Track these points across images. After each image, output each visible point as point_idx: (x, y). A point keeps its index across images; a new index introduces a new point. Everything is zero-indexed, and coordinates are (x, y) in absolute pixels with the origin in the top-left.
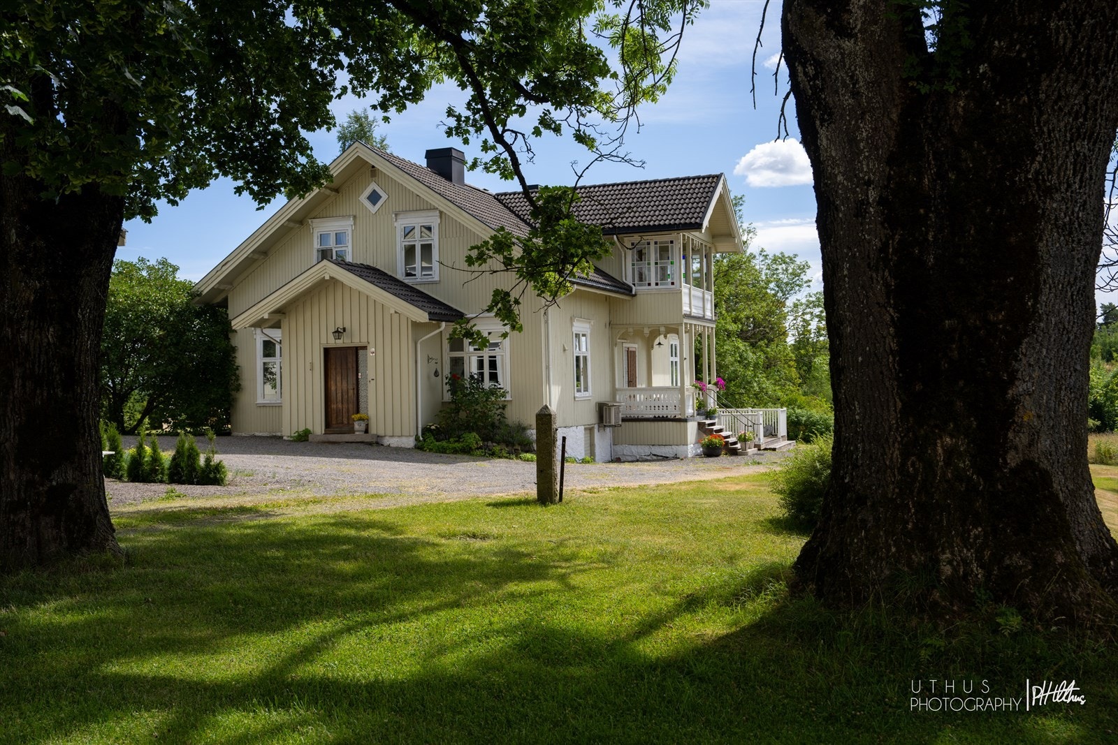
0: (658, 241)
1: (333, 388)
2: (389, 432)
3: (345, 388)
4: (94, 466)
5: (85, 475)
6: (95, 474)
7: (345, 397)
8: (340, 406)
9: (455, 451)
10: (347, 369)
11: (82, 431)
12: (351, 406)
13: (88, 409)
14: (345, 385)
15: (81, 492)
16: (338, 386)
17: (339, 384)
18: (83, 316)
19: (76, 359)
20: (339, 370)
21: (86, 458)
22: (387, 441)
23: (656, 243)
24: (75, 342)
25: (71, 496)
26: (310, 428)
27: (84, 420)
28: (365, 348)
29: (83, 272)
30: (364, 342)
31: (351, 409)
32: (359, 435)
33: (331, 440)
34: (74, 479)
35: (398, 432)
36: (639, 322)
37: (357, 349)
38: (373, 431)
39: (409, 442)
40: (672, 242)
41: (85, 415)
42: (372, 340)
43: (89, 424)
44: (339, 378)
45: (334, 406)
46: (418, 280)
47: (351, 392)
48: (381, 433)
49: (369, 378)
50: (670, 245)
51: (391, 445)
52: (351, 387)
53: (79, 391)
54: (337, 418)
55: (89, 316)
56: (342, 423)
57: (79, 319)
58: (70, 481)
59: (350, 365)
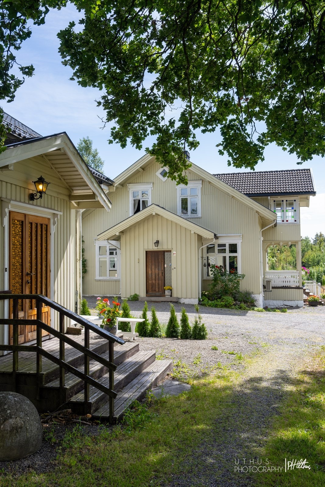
0: (288, 200)
1: (150, 272)
2: (184, 296)
3: (157, 273)
7: (157, 277)
8: (154, 282)
9: (222, 306)
10: (158, 262)
12: (160, 282)
14: (157, 270)
16: (154, 271)
17: (153, 270)
20: (153, 263)
22: (182, 301)
23: (287, 201)
26: (138, 294)
28: (170, 251)
30: (169, 248)
31: (160, 284)
32: (167, 298)
33: (153, 300)
35: (189, 296)
36: (277, 239)
37: (164, 252)
38: (175, 295)
39: (195, 302)
40: (295, 201)
42: (174, 247)
44: (153, 267)
45: (150, 282)
46: (189, 216)
47: (160, 274)
48: (180, 297)
49: (172, 267)
50: (294, 202)
51: (185, 303)
52: (160, 272)
54: (152, 288)
56: (155, 291)
59: (160, 260)
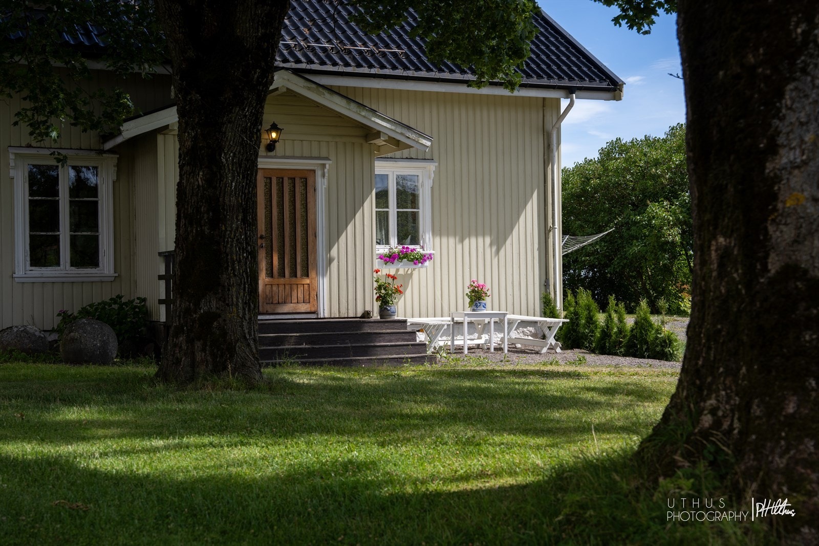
4: (237, 298)
5: (228, 305)
6: (237, 305)
11: (226, 265)
13: (232, 245)
15: (225, 320)
18: (227, 160)
19: (221, 199)
21: (229, 290)
24: (220, 184)
25: (215, 323)
27: (228, 255)
29: (225, 119)
34: (217, 308)
41: (228, 250)
43: (232, 259)
53: (224, 229)
55: (233, 159)
57: (223, 162)
58: (214, 310)
